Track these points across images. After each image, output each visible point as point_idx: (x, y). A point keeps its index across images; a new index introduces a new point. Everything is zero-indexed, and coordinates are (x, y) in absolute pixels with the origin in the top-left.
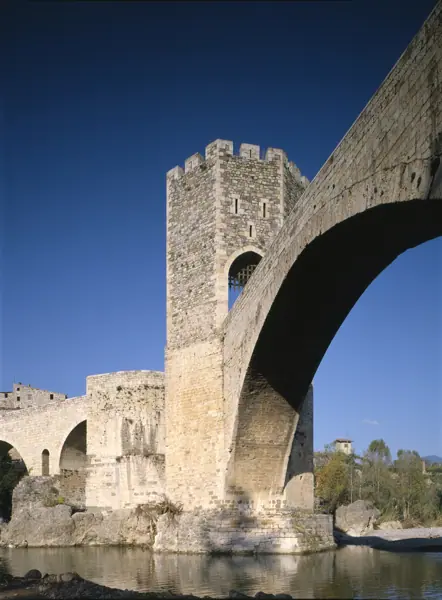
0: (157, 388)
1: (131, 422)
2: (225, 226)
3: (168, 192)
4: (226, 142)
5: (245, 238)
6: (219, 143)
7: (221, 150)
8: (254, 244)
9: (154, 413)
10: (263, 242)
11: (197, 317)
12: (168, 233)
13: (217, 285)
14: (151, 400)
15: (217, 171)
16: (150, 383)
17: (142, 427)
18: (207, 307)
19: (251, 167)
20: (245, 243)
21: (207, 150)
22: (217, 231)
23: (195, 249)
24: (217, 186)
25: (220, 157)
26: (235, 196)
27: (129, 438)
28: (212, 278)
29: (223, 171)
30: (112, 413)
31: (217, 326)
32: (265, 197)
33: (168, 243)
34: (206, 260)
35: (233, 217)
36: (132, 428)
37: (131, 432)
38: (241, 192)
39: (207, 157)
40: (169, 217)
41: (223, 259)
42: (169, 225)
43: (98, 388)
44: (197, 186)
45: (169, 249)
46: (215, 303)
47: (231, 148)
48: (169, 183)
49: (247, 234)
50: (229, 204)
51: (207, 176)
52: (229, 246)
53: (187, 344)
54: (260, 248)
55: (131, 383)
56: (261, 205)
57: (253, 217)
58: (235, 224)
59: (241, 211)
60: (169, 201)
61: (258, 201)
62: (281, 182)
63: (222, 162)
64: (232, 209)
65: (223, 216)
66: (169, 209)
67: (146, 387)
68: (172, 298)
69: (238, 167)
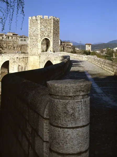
0: (26, 58)
1: (20, 66)
2: (40, 33)
3: (29, 22)
4: (41, 16)
5: (44, 35)
6: (40, 16)
7: (40, 18)
8: (46, 36)
9: (25, 64)
10: (48, 36)
11: (35, 50)
12: (29, 30)
13: (39, 45)
14: (24, 60)
15: (39, 22)
16: (24, 57)
17: (22, 67)
18: (37, 49)
19: (46, 20)
20: (45, 36)
21: (37, 16)
22: (39, 34)
23: (34, 36)
24: (39, 25)
25: (40, 19)
26: (43, 27)
27: (19, 69)
28: (38, 43)
29: (40, 22)
30: (15, 63)
31: (39, 54)
32: (49, 26)
33: (29, 32)
34: (37, 39)
35: (42, 31)
36: (20, 67)
37: (20, 68)
38: (44, 26)
39: (37, 18)
40: (29, 27)
41: (40, 40)
42: (29, 29)
43: (12, 57)
44: (35, 23)
45: (29, 34)
46: (38, 49)
47: (42, 17)
48: (29, 20)
49: (45, 34)
50: (41, 28)
51: (37, 22)
52: (41, 37)
53: (33, 55)
54: (48, 37)
55: (20, 57)
56: (48, 28)
57: (46, 31)
58: (42, 32)
59: (44, 30)
60: (29, 23)
61: (48, 27)
62: (52, 23)
63: (40, 20)
64: (42, 29)
65: (40, 31)
66: (29, 25)
67: (23, 58)
68: (30, 45)
69: (43, 21)
